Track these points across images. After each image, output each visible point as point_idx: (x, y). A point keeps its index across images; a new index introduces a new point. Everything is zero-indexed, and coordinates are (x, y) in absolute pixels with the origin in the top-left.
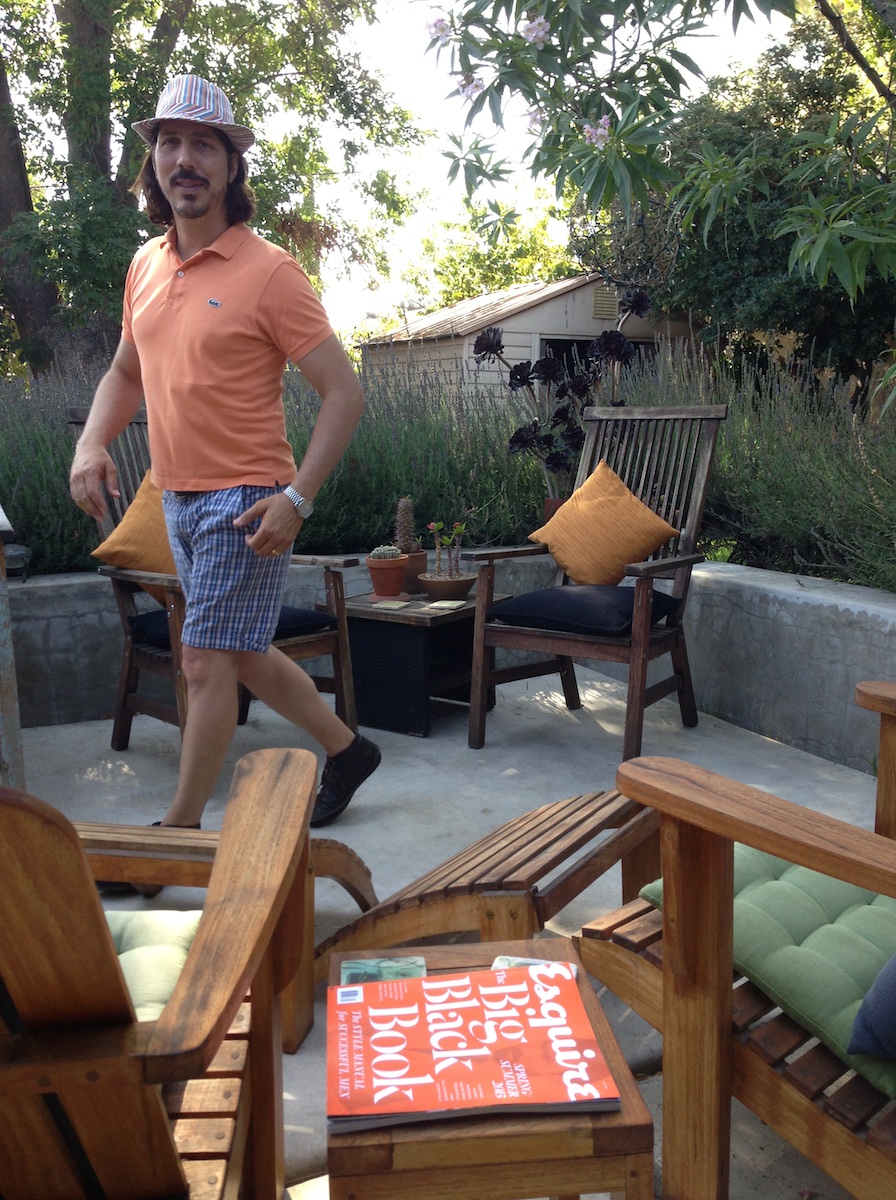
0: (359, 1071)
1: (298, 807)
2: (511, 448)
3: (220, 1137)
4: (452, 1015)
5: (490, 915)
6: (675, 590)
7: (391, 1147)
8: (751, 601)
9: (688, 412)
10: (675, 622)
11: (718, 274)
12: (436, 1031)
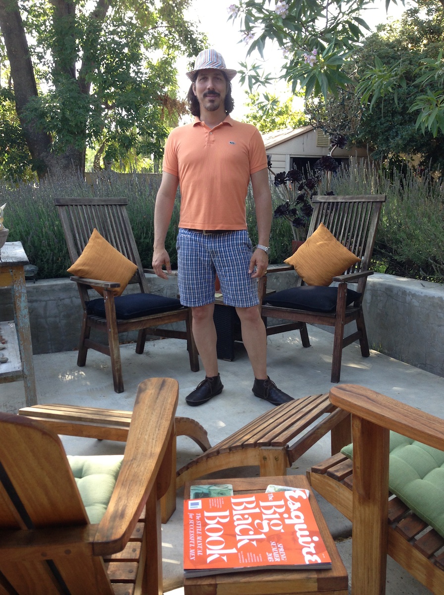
0: (200, 546)
1: (169, 409)
2: (275, 215)
3: (131, 572)
4: (246, 516)
5: (265, 458)
6: (358, 288)
7: (216, 585)
8: (397, 294)
9: (366, 198)
10: (358, 305)
11: (381, 124)
12: (238, 525)
